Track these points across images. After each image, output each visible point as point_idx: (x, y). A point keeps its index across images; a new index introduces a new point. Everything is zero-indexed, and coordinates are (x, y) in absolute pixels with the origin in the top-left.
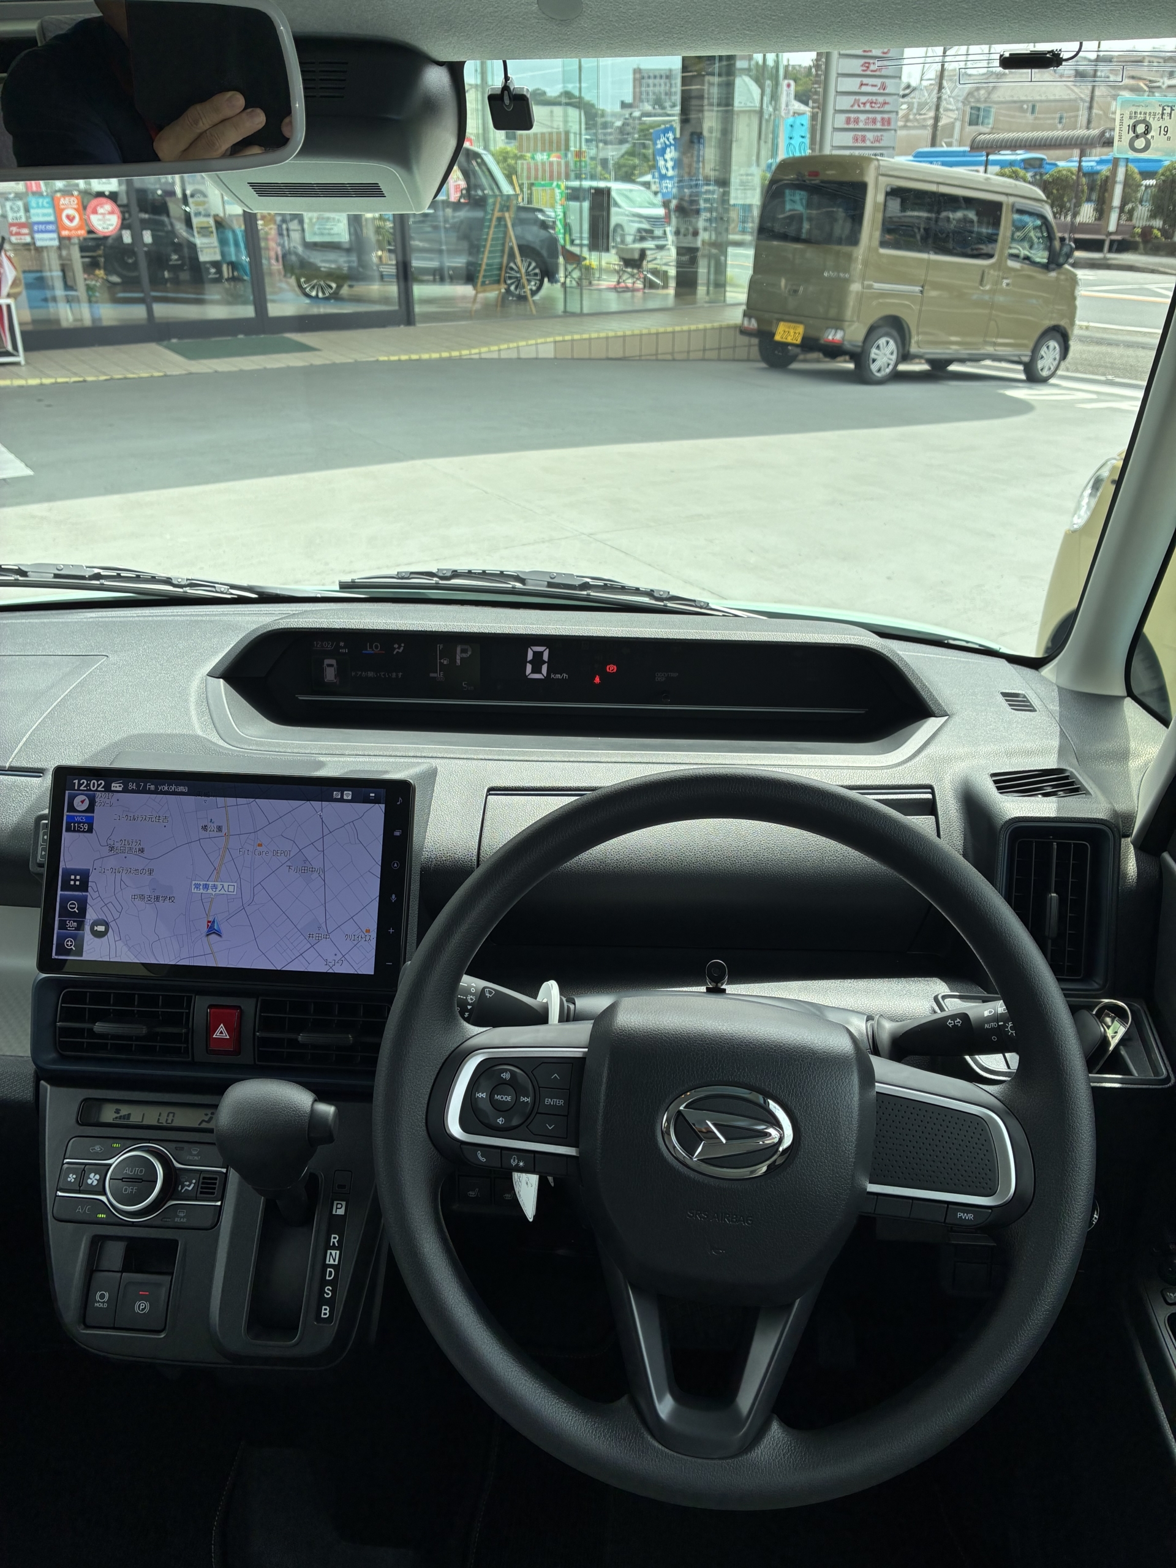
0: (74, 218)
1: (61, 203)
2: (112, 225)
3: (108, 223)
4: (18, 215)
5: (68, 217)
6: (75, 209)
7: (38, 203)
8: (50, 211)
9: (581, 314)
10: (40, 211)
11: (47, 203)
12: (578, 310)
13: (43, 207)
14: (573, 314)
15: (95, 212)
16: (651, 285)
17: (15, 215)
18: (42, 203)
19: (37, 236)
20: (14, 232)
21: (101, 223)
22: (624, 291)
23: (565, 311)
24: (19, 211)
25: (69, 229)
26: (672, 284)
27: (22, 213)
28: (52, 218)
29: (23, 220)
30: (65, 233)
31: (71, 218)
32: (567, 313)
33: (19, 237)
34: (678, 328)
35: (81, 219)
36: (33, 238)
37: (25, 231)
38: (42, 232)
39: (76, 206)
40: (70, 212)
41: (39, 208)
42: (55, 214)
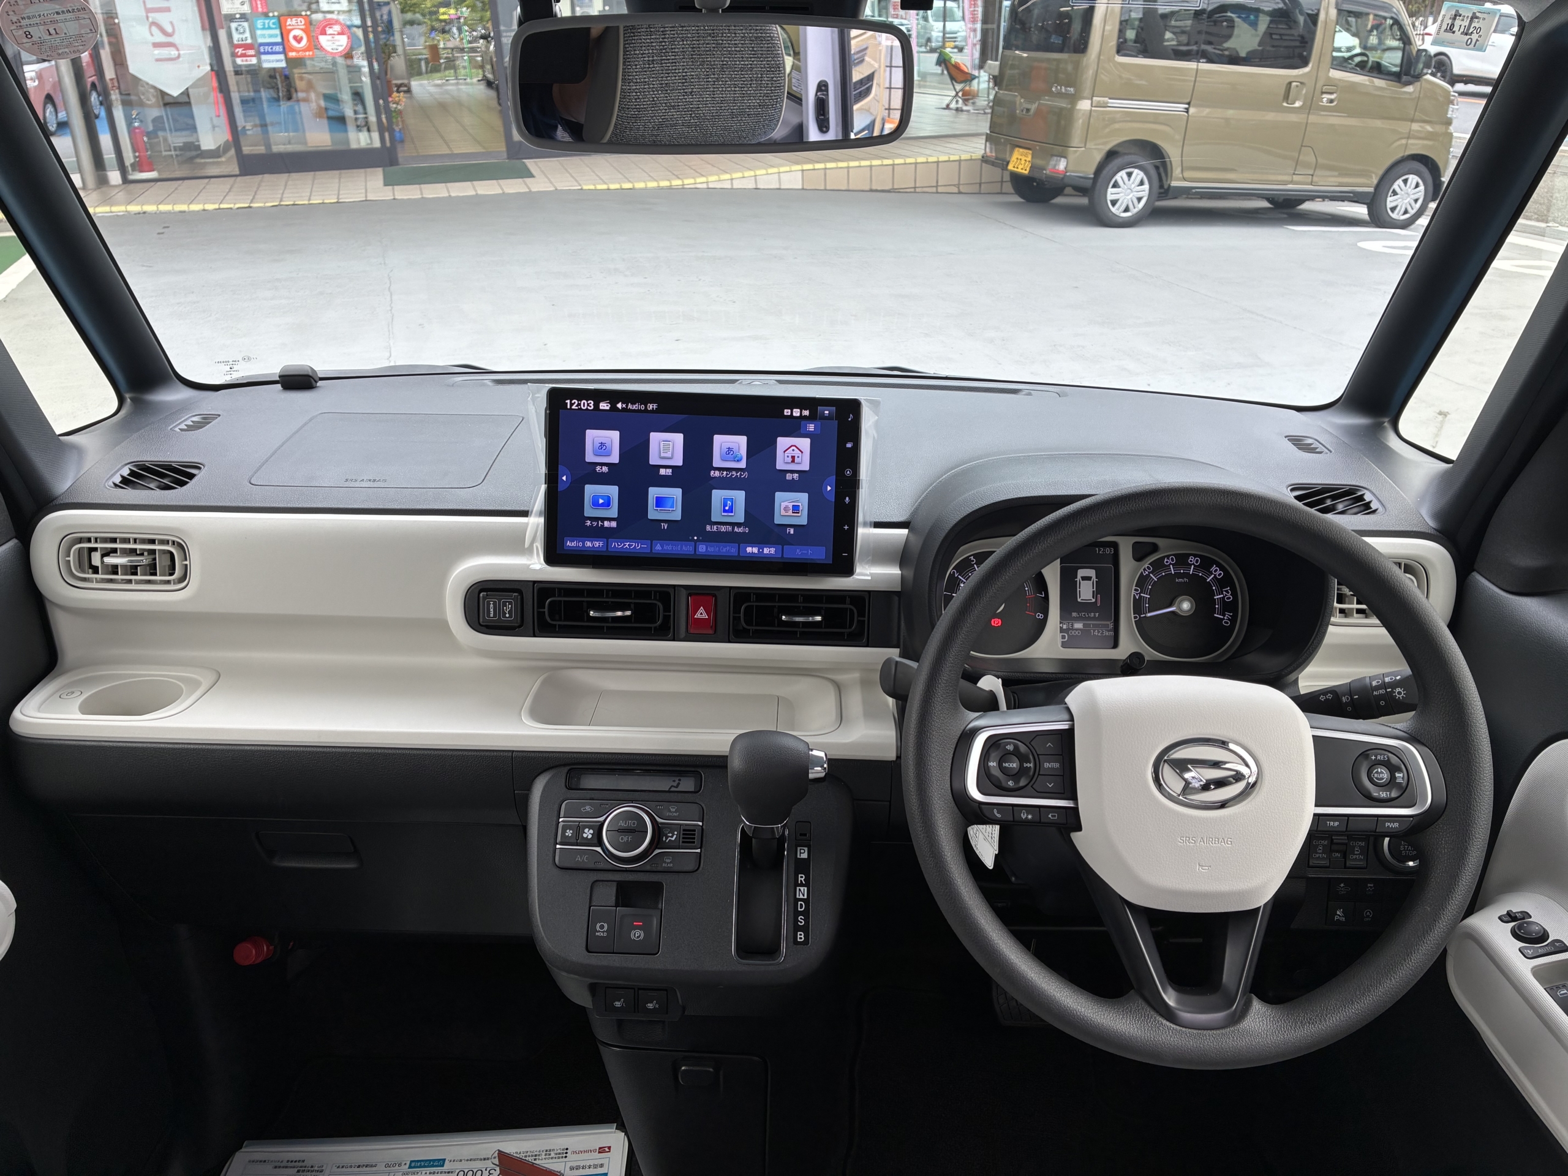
0: (302, 38)
1: (288, 24)
2: (341, 46)
3: (337, 43)
4: (244, 36)
5: (295, 38)
6: (302, 29)
7: (264, 25)
8: (278, 32)
10: (267, 32)
11: (274, 24)
13: (269, 28)
15: (323, 32)
17: (241, 36)
18: (269, 23)
19: (264, 57)
20: (239, 54)
21: (330, 43)
24: (244, 32)
25: (298, 51)
27: (247, 34)
28: (279, 40)
29: (249, 41)
30: (292, 54)
31: (298, 40)
33: (244, 59)
35: (309, 40)
36: (259, 60)
37: (251, 52)
38: (268, 53)
39: (303, 27)
40: (298, 33)
41: (264, 28)
42: (282, 34)
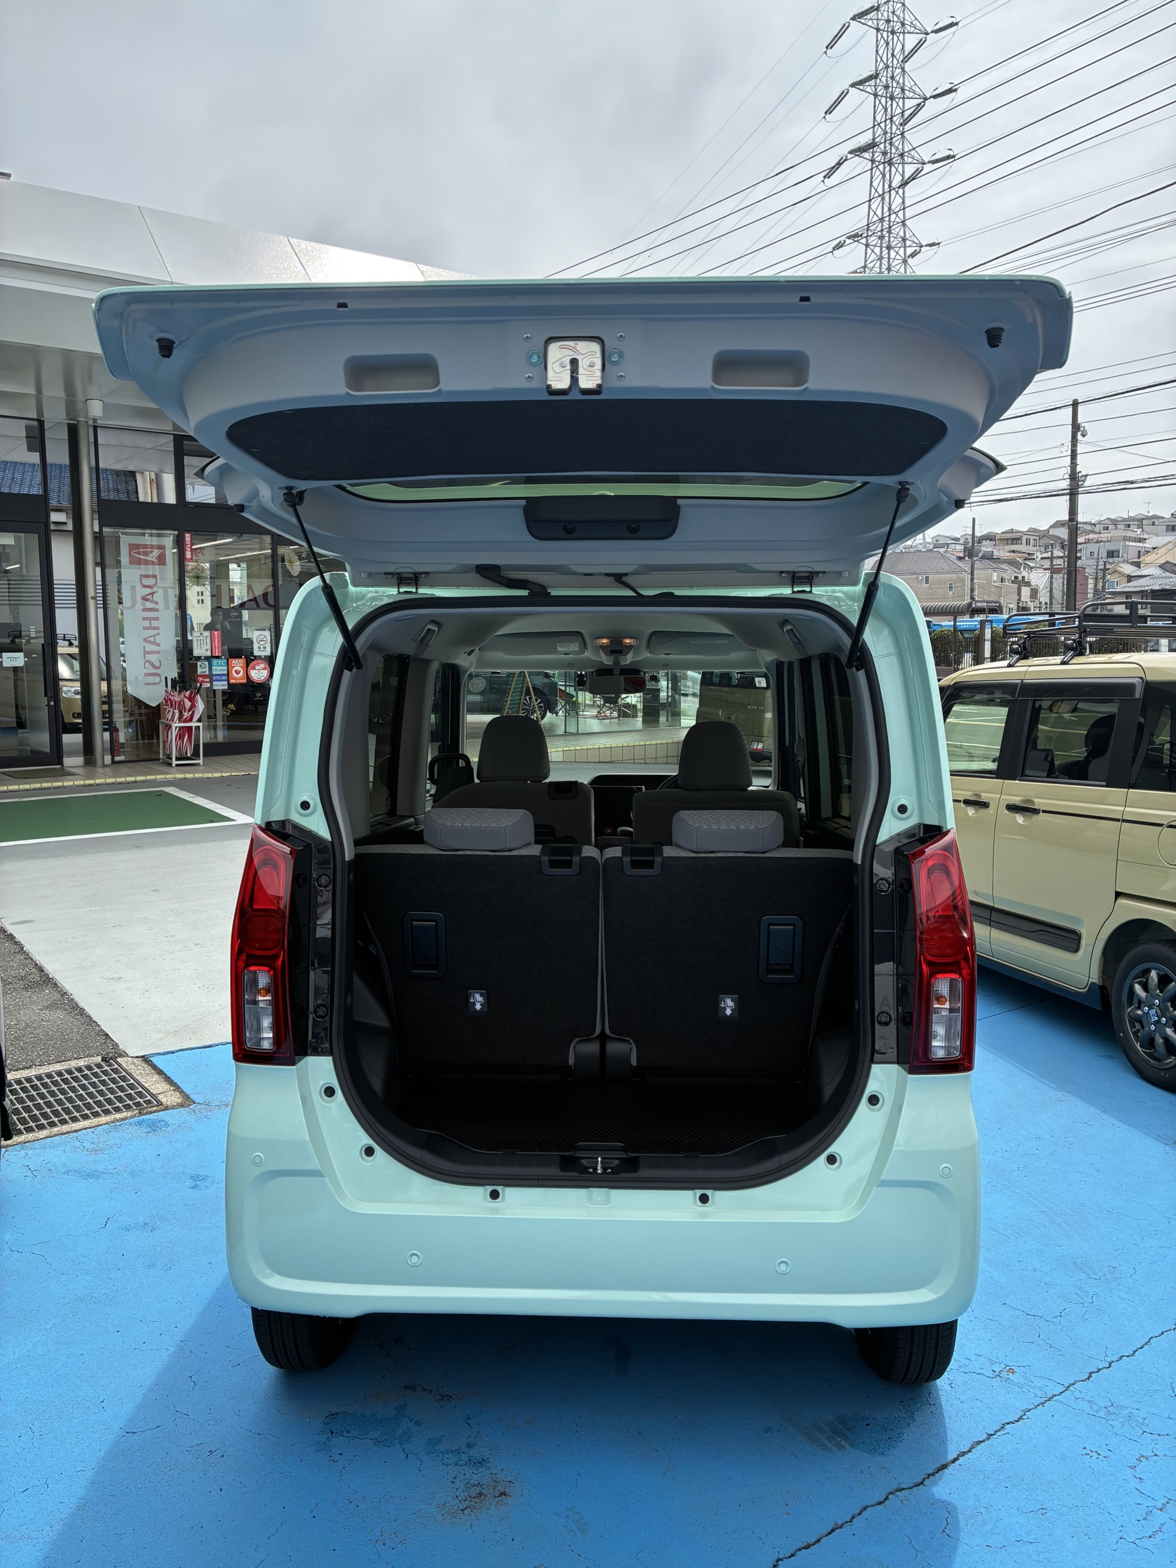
0: (240, 672)
4: (204, 670)
5: (236, 671)
6: (241, 666)
7: (218, 663)
8: (226, 668)
9: (577, 734)
10: (219, 668)
12: (574, 731)
13: (221, 665)
14: (571, 734)
15: (254, 668)
16: (626, 715)
17: (202, 670)
18: (221, 662)
19: (214, 683)
20: (200, 681)
22: (604, 719)
23: (565, 732)
24: (205, 667)
25: (236, 679)
26: (640, 714)
27: (207, 669)
28: (226, 672)
29: (207, 673)
30: (232, 681)
32: (566, 733)
33: (202, 684)
34: (647, 743)
35: (244, 672)
36: (212, 684)
37: (208, 680)
38: (218, 680)
39: (242, 664)
40: (238, 668)
41: (218, 666)
42: (228, 670)
